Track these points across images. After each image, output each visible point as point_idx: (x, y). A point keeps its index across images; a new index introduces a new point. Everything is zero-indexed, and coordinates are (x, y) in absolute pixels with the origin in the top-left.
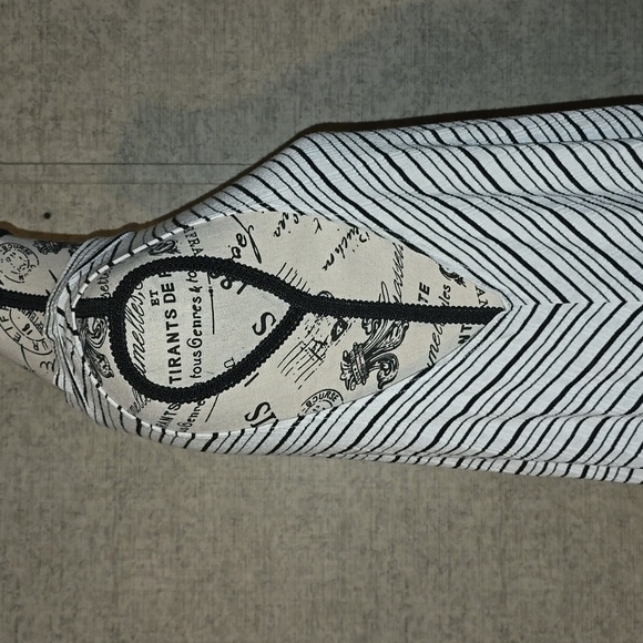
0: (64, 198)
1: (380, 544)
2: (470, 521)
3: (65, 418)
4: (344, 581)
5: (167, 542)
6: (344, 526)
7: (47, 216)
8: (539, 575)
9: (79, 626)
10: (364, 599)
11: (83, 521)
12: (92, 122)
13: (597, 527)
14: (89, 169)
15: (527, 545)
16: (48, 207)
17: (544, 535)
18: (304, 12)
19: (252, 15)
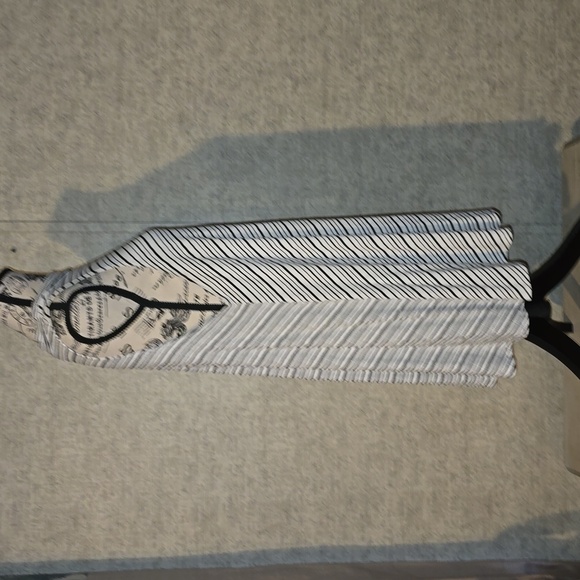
0: (23, 240)
1: (199, 427)
2: (247, 413)
3: (23, 361)
4: (179, 447)
5: (81, 429)
6: (179, 418)
7: (14, 250)
8: (284, 442)
9: (31, 475)
10: (190, 457)
11: (33, 418)
12: (39, 199)
13: (313, 415)
14: (37, 224)
15: (277, 425)
16: (14, 245)
17: (286, 420)
18: (158, 140)
19: (128, 141)
